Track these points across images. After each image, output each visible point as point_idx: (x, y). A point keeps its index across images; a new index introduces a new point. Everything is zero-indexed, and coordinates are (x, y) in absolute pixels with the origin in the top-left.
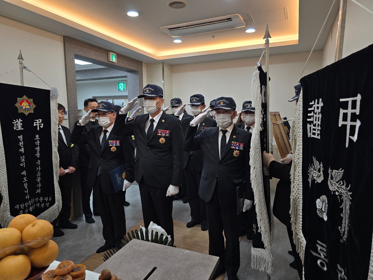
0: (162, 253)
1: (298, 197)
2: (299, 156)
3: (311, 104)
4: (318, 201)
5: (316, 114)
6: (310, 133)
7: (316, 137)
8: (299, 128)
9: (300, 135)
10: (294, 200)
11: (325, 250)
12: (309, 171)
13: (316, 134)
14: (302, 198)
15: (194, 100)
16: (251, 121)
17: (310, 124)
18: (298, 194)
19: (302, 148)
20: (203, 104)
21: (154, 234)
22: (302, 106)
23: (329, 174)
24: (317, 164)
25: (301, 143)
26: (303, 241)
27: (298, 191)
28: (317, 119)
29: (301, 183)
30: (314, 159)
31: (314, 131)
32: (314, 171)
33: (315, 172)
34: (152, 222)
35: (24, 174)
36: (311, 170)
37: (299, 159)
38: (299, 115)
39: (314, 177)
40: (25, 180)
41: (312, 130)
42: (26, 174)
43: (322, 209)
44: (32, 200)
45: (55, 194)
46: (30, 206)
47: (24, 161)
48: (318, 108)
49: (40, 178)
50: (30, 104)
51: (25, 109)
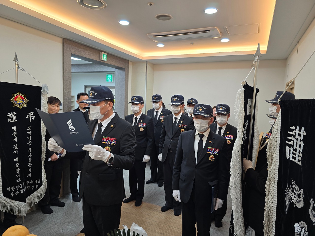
1: (272, 209)
2: (274, 172)
3: (290, 128)
4: (296, 225)
5: (297, 139)
6: (290, 155)
7: (296, 161)
8: (276, 145)
9: (276, 152)
10: (268, 212)
12: (286, 191)
14: (276, 211)
15: (175, 100)
16: (223, 122)
17: (290, 147)
19: (278, 164)
20: (183, 104)
21: (136, 235)
22: (280, 126)
23: (310, 204)
24: (296, 188)
25: (277, 160)
27: (272, 204)
28: (298, 145)
29: (276, 197)
30: (293, 183)
31: (294, 155)
32: (292, 193)
33: (295, 195)
35: (16, 161)
36: (289, 191)
37: (275, 174)
38: (277, 134)
39: (293, 200)
40: (18, 166)
41: (291, 153)
42: (18, 160)
43: (300, 234)
44: (23, 183)
45: (42, 177)
46: (21, 189)
47: (17, 149)
48: (299, 135)
49: (31, 163)
50: (24, 99)
51: (19, 103)
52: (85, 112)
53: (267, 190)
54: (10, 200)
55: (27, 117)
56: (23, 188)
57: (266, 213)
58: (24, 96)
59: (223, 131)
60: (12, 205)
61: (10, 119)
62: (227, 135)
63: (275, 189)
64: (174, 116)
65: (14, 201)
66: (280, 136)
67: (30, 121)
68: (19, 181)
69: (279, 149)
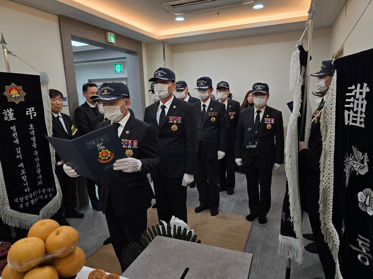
0: (191, 251)
1: (328, 186)
2: (330, 144)
3: (349, 88)
4: (360, 194)
5: (358, 100)
6: (349, 120)
7: (358, 124)
8: (331, 114)
9: (332, 121)
10: (324, 190)
11: (368, 245)
12: (346, 161)
13: (358, 122)
14: (333, 188)
15: (201, 83)
16: (261, 104)
17: (349, 111)
18: (329, 183)
19: (334, 135)
20: (211, 88)
21: (177, 229)
22: (336, 90)
24: (359, 155)
25: (333, 130)
26: (333, 231)
27: (329, 181)
28: (360, 106)
29: (333, 172)
30: (354, 149)
31: (354, 119)
32: (354, 162)
33: (357, 163)
34: (173, 217)
35: (21, 166)
36: (349, 160)
37: (330, 147)
38: (332, 100)
39: (354, 168)
40: (23, 172)
41: (351, 117)
42: (23, 166)
43: (365, 202)
44: (34, 193)
45: (55, 184)
46: (31, 199)
47: (20, 153)
48: (361, 93)
49: (39, 169)
50: (20, 92)
51: (15, 97)
52: (95, 107)
53: (321, 166)
54: (19, 213)
55: (27, 114)
56: (34, 198)
57: (321, 191)
58: (20, 88)
59: (261, 115)
60: (22, 218)
61: (7, 117)
62: (267, 119)
63: (331, 163)
64: (202, 103)
65: (24, 214)
66: (335, 103)
67: (32, 118)
68: (27, 190)
69: (335, 117)
